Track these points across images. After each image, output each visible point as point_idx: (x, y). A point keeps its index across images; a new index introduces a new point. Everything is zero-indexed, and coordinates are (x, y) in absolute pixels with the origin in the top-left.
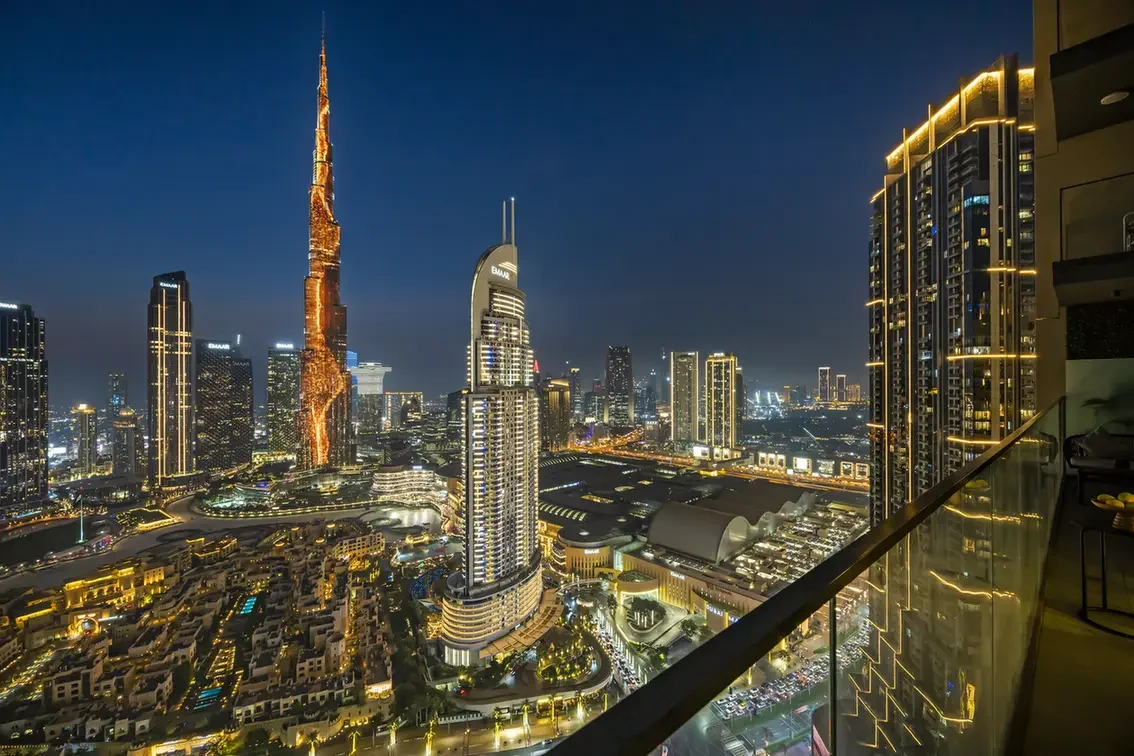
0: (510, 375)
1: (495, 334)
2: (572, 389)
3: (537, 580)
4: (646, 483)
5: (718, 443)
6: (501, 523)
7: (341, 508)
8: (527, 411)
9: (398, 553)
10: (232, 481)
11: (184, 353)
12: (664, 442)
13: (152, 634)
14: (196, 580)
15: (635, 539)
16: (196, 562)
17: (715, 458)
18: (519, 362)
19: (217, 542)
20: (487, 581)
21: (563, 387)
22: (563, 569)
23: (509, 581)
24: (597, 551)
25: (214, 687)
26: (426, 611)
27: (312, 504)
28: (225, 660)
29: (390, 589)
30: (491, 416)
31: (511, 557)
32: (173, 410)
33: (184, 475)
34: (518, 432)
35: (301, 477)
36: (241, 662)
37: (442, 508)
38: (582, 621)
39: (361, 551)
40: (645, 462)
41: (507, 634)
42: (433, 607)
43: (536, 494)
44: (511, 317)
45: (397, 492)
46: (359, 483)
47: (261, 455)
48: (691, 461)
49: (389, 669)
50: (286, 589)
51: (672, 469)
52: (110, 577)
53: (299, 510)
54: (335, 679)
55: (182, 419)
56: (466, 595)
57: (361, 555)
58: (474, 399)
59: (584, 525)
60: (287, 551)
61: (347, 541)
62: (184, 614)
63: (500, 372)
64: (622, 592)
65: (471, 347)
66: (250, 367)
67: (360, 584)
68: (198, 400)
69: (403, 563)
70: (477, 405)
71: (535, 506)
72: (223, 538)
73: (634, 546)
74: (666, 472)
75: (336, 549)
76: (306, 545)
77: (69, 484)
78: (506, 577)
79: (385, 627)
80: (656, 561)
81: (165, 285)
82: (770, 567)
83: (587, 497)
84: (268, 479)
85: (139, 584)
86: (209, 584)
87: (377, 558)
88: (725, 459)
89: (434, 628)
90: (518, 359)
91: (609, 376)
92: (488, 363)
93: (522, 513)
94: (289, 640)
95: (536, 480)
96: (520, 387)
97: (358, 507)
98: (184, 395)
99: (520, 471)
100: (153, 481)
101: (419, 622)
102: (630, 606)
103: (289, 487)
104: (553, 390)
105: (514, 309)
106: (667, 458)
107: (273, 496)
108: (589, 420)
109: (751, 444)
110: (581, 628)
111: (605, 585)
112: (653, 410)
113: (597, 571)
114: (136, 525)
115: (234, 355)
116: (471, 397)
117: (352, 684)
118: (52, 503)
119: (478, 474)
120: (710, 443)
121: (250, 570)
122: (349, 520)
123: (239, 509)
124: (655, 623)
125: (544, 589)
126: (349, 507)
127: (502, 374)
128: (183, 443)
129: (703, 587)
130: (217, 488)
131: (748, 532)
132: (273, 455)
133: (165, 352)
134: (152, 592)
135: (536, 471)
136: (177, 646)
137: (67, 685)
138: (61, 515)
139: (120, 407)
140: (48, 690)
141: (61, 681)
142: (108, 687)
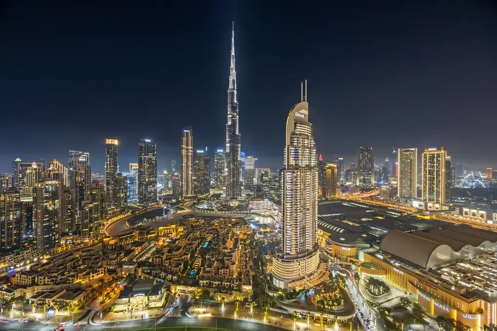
0: (304, 161)
1: (297, 143)
2: (339, 168)
3: (316, 257)
4: (380, 218)
5: (430, 200)
6: (299, 228)
7: (237, 213)
8: (312, 178)
9: (257, 234)
10: (204, 199)
11: (190, 154)
12: (393, 197)
13: (179, 248)
14: (191, 232)
15: (371, 247)
16: (192, 226)
17: (428, 208)
18: (308, 155)
19: (198, 220)
20: (292, 253)
21: (334, 167)
22: (331, 255)
23: (302, 255)
24: (349, 249)
25: (195, 271)
26: (267, 260)
27: (228, 210)
28: (198, 262)
29: (254, 248)
30: (295, 180)
31: (303, 244)
32: (187, 174)
33: (190, 196)
34: (307, 188)
35: (225, 200)
36: (203, 265)
37: (276, 218)
38: (340, 282)
39: (243, 231)
40: (381, 207)
41: (301, 279)
42: (270, 259)
43: (317, 217)
44: (305, 135)
45: (258, 209)
46: (244, 204)
47: (213, 191)
48: (411, 209)
49: (251, 281)
50: (217, 241)
51: (398, 212)
52: (169, 227)
53: (224, 212)
54: (232, 279)
55: (190, 176)
56: (282, 257)
57: (244, 233)
58: (287, 172)
59: (343, 235)
60: (219, 227)
61: (239, 226)
62: (187, 243)
63: (299, 160)
64: (363, 273)
65: (286, 149)
66: (210, 158)
67: (243, 244)
68: (195, 171)
69: (259, 239)
70: (288, 175)
71: (316, 223)
72: (200, 219)
73: (371, 250)
74: (393, 213)
75: (235, 229)
76: (225, 226)
77: (162, 196)
78: (301, 253)
79: (251, 263)
80: (385, 260)
81: (186, 131)
82: (469, 280)
83: (345, 222)
84: (214, 200)
85: (177, 231)
86: (195, 234)
87: (249, 235)
88: (435, 210)
89: (270, 269)
90: (308, 154)
91: (360, 161)
92: (293, 156)
93: (309, 225)
94: (218, 260)
95: (317, 211)
96: (309, 167)
97: (244, 213)
98: (191, 168)
99: (308, 206)
100: (182, 197)
101: (264, 264)
102: (367, 281)
103: (221, 203)
104: (328, 168)
105: (306, 131)
106: (395, 206)
107: (215, 205)
108: (348, 183)
109: (457, 202)
110: (338, 285)
111: (354, 267)
112: (386, 179)
113: (349, 259)
114: (177, 211)
115: (205, 154)
116: (285, 171)
117: (237, 283)
118: (158, 201)
119: (288, 205)
120: (425, 200)
121: (207, 232)
122: (240, 218)
123: (205, 209)
124: (383, 294)
125: (320, 262)
126: (240, 213)
127: (300, 161)
128: (190, 185)
129: (416, 281)
130: (199, 201)
131: (452, 255)
132: (216, 191)
133: (186, 154)
134: (180, 234)
135: (317, 206)
136: (185, 254)
137: (157, 259)
138: (159, 206)
139: (174, 172)
140: (153, 260)
141: (156, 257)
142: (167, 263)
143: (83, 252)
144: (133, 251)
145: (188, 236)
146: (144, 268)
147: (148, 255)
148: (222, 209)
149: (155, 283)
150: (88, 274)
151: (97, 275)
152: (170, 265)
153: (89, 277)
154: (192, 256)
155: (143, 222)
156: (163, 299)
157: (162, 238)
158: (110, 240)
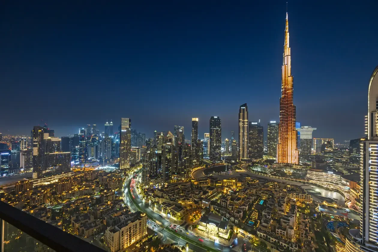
7: (293, 181)
9: (319, 207)
10: (258, 163)
11: (246, 126)
13: (239, 199)
14: (248, 189)
16: (248, 184)
19: (253, 180)
25: (252, 221)
26: (335, 239)
27: (282, 176)
28: (255, 215)
32: (243, 141)
33: (246, 159)
35: (278, 166)
36: (259, 218)
37: (346, 194)
39: (301, 199)
42: (339, 239)
45: (318, 181)
46: (300, 173)
47: (265, 157)
50: (273, 202)
52: (231, 181)
53: (277, 177)
55: (246, 143)
56: (363, 244)
57: (301, 201)
58: (370, 143)
60: (273, 189)
61: (295, 194)
62: (245, 197)
65: (369, 116)
66: (263, 129)
68: (249, 139)
69: (322, 212)
70: (372, 147)
72: (255, 179)
75: (291, 195)
76: (280, 190)
77: (225, 157)
81: (243, 108)
84: (267, 165)
85: (236, 185)
86: (252, 191)
87: (308, 205)
97: (300, 182)
98: (246, 137)
100: (239, 159)
101: (331, 242)
103: (274, 169)
107: (269, 170)
114: (236, 170)
115: (258, 126)
116: (368, 142)
118: (221, 160)
119: (373, 183)
121: (262, 191)
122: (296, 186)
123: (259, 172)
126: (296, 181)
128: (246, 150)
130: (254, 164)
132: (269, 157)
133: (242, 126)
134: (239, 188)
136: (244, 205)
137: (224, 203)
138: (223, 164)
139: (233, 140)
140: (220, 202)
141: (222, 201)
142: (230, 208)
143: (182, 185)
144: (208, 192)
145: (246, 191)
146: (215, 206)
147: (217, 198)
148: (275, 174)
149: (222, 219)
150: (184, 199)
151: (189, 201)
152: (232, 210)
153: (185, 202)
154: (250, 208)
155: (212, 174)
156: (228, 234)
157: (226, 188)
158: (195, 182)
